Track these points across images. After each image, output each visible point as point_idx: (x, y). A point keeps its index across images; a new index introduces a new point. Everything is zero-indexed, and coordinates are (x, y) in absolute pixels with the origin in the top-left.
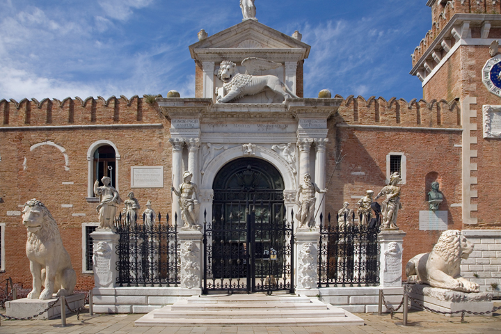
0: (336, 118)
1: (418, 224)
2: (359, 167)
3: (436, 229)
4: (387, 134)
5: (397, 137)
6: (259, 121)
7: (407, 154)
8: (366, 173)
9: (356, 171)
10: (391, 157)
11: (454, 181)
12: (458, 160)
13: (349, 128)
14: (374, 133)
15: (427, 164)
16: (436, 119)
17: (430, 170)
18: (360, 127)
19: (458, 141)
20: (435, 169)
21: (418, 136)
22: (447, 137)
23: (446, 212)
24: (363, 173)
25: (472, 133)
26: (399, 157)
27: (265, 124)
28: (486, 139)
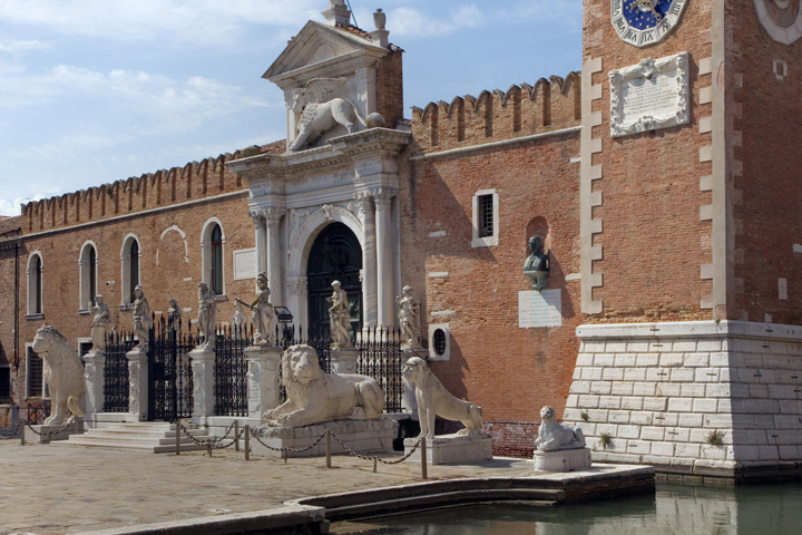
0: (410, 147)
1: (517, 317)
2: (438, 224)
3: (544, 325)
4: (473, 159)
5: (486, 162)
6: (333, 169)
7: (500, 190)
8: (447, 232)
9: (435, 231)
10: (480, 197)
11: (570, 232)
12: (576, 189)
13: (425, 160)
14: (456, 162)
15: (529, 204)
16: (541, 116)
17: (532, 215)
18: (438, 156)
19: (576, 152)
20: (541, 212)
21: (516, 155)
22: (557, 147)
23: (557, 292)
24: (443, 233)
25: (595, 130)
26: (490, 196)
27: (340, 172)
28: (616, 139)
